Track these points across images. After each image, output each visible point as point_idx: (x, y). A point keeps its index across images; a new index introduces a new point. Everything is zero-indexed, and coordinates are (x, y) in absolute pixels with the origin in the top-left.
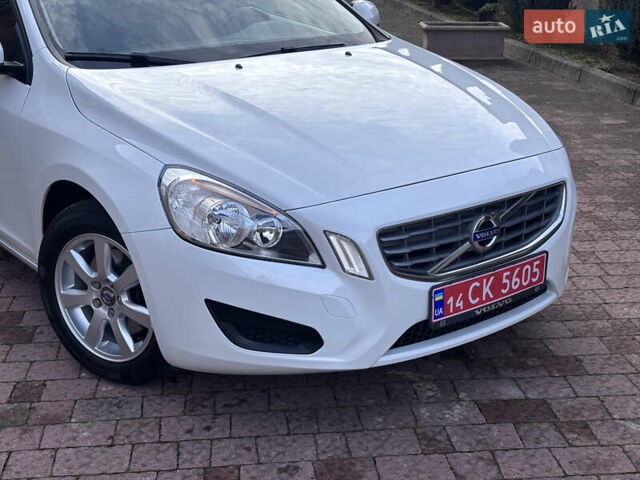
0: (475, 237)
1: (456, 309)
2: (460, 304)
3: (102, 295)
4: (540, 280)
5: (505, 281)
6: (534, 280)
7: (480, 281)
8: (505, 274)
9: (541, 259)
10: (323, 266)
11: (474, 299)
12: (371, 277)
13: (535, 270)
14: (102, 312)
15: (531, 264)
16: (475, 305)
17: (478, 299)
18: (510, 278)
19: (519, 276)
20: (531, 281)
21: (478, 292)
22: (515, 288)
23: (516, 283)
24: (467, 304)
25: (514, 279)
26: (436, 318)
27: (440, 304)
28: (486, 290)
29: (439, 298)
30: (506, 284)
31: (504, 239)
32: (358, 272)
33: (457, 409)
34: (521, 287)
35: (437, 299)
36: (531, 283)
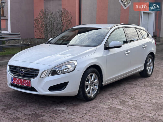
1: (15, 83)
5: (22, 82)
7: (18, 79)
8: (22, 81)
9: (30, 81)
15: (27, 81)
18: (23, 82)
19: (25, 82)
21: (18, 81)
26: (12, 82)
28: (19, 82)
29: (12, 79)
34: (25, 85)
36: (27, 85)
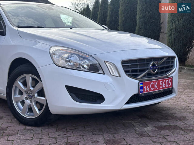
0: (151, 68)
1: (147, 91)
2: (148, 89)
3: (28, 95)
4: (171, 86)
6: (170, 86)
9: (171, 79)
10: (104, 74)
11: (152, 88)
12: (120, 77)
13: (170, 82)
14: (28, 102)
15: (168, 80)
16: (152, 90)
17: (153, 88)
19: (165, 83)
20: (169, 86)
21: (153, 86)
22: (164, 87)
23: (164, 85)
24: (150, 90)
25: (164, 84)
26: (141, 92)
27: (142, 88)
30: (161, 85)
31: (159, 71)
32: (115, 75)
33: (148, 128)
34: (166, 87)
35: (141, 86)
